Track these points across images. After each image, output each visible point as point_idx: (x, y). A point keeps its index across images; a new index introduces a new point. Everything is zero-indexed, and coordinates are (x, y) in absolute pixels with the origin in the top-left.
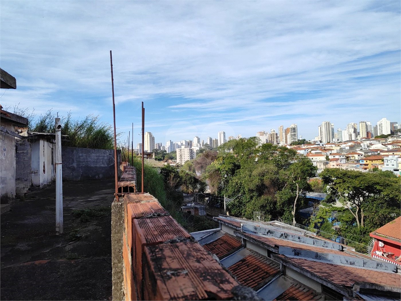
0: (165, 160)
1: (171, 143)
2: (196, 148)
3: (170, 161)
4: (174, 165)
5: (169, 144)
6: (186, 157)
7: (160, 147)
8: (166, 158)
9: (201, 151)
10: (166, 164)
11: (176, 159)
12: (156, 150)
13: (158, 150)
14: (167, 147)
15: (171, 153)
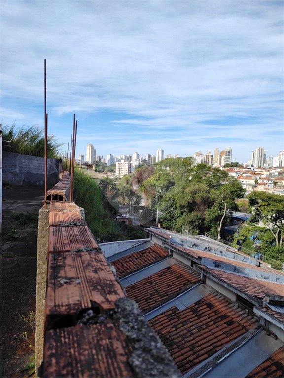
0: (104, 172)
1: (112, 156)
2: (134, 163)
3: (109, 173)
4: (113, 177)
5: (110, 158)
6: (125, 171)
7: (100, 160)
8: (105, 171)
9: (139, 166)
10: (105, 176)
11: (115, 172)
12: (97, 162)
13: (99, 162)
14: (107, 159)
15: (111, 166)
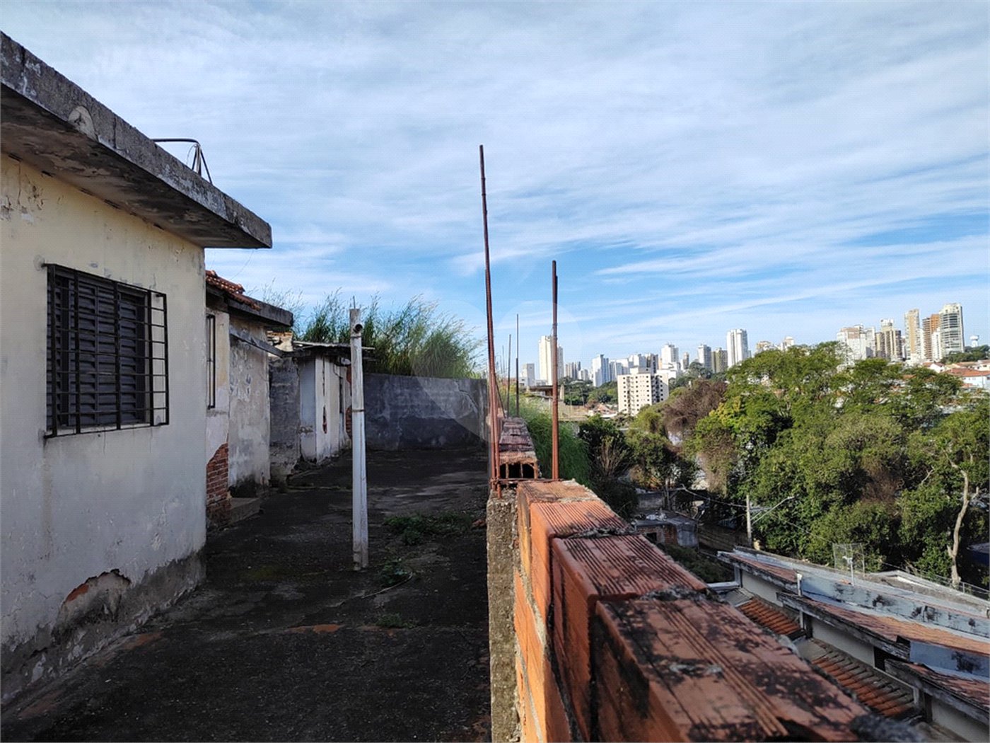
0: (588, 405)
1: (604, 361)
2: (667, 374)
3: (601, 406)
4: (612, 416)
5: (599, 366)
6: (643, 397)
7: (575, 373)
8: (590, 400)
9: (680, 382)
10: (591, 413)
11: (616, 401)
12: (567, 380)
13: (572, 380)
14: (592, 370)
15: (603, 386)
